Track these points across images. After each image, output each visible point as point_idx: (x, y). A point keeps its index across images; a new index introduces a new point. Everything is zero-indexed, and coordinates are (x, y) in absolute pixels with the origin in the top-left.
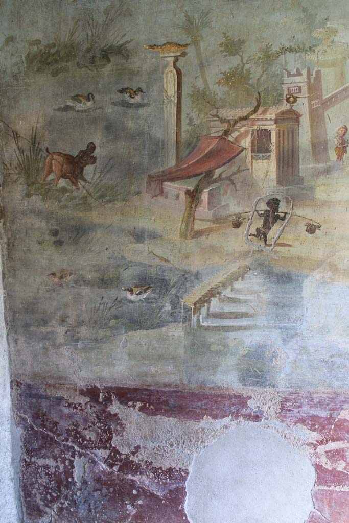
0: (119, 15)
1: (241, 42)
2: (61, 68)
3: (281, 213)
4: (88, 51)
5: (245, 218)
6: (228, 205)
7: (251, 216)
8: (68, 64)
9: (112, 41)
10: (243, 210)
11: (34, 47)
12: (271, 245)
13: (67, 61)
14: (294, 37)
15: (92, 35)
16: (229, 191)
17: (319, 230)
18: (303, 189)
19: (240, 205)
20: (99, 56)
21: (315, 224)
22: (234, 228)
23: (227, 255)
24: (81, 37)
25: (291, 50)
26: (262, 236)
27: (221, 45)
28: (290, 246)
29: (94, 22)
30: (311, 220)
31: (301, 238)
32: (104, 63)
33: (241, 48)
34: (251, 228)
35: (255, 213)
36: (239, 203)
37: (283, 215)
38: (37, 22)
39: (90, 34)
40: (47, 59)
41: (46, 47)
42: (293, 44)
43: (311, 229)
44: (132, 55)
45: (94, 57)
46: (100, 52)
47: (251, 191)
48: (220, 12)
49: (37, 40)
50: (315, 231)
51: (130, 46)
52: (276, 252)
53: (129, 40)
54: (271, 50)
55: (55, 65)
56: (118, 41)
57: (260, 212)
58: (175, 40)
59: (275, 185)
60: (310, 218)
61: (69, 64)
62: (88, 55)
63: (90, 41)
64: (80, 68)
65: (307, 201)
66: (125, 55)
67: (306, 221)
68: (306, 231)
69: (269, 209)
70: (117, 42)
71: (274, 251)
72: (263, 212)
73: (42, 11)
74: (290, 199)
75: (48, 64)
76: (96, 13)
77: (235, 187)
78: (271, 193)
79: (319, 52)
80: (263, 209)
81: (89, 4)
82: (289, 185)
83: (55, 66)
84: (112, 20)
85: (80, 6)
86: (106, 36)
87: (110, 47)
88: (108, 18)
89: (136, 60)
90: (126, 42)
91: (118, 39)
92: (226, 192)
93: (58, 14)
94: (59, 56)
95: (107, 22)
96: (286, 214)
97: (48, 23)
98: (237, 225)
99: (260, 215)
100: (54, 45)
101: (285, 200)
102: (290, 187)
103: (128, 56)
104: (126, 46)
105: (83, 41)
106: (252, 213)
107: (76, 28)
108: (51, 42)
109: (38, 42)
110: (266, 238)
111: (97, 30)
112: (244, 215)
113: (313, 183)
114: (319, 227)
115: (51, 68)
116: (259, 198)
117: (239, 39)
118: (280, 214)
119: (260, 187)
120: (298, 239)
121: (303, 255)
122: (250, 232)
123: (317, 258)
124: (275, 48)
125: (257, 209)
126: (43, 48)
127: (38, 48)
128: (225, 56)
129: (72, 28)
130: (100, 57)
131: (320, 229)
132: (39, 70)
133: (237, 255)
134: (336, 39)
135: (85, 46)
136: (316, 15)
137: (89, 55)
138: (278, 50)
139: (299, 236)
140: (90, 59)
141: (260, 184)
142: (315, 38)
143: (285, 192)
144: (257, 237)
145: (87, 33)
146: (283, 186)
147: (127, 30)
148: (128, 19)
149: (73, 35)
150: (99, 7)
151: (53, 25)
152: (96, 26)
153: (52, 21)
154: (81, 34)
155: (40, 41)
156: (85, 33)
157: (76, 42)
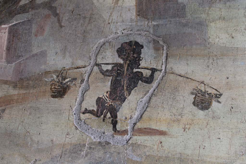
3: (145, 68)
5: (75, 79)
6: (43, 54)
7: (87, 75)
10: (73, 64)
12: (125, 132)
16: (47, 29)
17: (219, 102)
18: (185, 25)
19: (67, 54)
21: (210, 91)
22: (54, 97)
23: (40, 151)
26: (109, 115)
28: (162, 133)
30: (203, 83)
31: (184, 118)
34: (87, 98)
35: (96, 68)
36: (64, 50)
37: (149, 73)
43: (202, 102)
47: (89, 28)
50: (210, 104)
52: (135, 146)
57: (105, 68)
59: (133, 17)
60: (201, 79)
65: (194, 47)
67: (193, 85)
68: (194, 103)
69: (122, 62)
71: (132, 144)
72: (109, 67)
74: (161, 43)
77: (59, 21)
78: (125, 32)
80: (110, 62)
82: (160, 19)
92: (41, 29)
96: (154, 70)
98: (60, 91)
99: (104, 73)
101: (151, 45)
102: (161, 22)
106: (89, 69)
110: (116, 117)
112: (72, 73)
113: (204, 16)
114: (218, 96)
116: (102, 40)
118: (142, 70)
119: (104, 21)
120: (178, 121)
121: (189, 152)
122: (85, 105)
123: (217, 158)
125: (99, 61)
131: (219, 100)
133: (57, 152)
139: (181, 115)
141: (106, 16)
143: (152, 31)
144: (98, 116)
146: (148, 19)
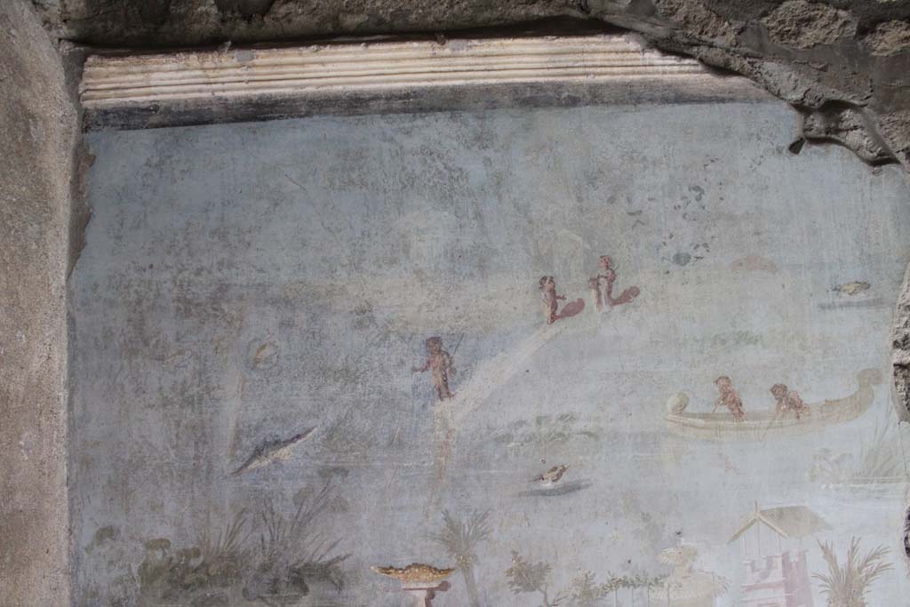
0: (323, 507)
1: (543, 569)
2: (212, 596)
4: (265, 568)
8: (225, 590)
9: (311, 554)
11: (157, 552)
13: (225, 585)
14: (629, 562)
15: (272, 540)
20: (286, 579)
24: (249, 542)
25: (625, 583)
27: (510, 572)
29: (274, 517)
32: (296, 594)
33: (544, 579)
38: (162, 505)
39: (267, 538)
40: (182, 578)
41: (180, 554)
42: (628, 574)
44: (349, 583)
45: (276, 581)
46: (287, 572)
48: (505, 514)
49: (162, 540)
51: (345, 566)
53: (343, 554)
54: (594, 583)
55: (199, 590)
56: (322, 556)
58: (428, 560)
61: (228, 591)
62: (265, 576)
63: (267, 551)
64: (249, 600)
66: (336, 581)
70: (320, 559)
73: (172, 485)
75: (187, 587)
76: (278, 500)
79: (669, 586)
81: (265, 483)
83: (199, 592)
84: (309, 516)
85: (247, 484)
86: (299, 544)
87: (306, 565)
88: (303, 511)
89: (357, 591)
90: (338, 557)
91: (322, 551)
93: (205, 495)
94: (208, 575)
95: (299, 520)
97: (183, 510)
100: (197, 553)
103: (341, 583)
104: (338, 565)
105: (255, 549)
107: (241, 525)
108: (191, 546)
109: (163, 544)
111: (282, 533)
115: (191, 595)
117: (541, 563)
124: (600, 580)
126: (174, 555)
127: (164, 554)
128: (518, 591)
129: (232, 524)
130: (288, 583)
132: (165, 597)
134: (696, 566)
135: (258, 560)
136: (664, 526)
137: (267, 577)
138: (605, 582)
140: (269, 584)
142: (663, 564)
145: (262, 535)
147: (339, 536)
148: (339, 516)
149: (234, 536)
150: (283, 489)
151: (194, 515)
152: (279, 523)
153: (191, 505)
154: (251, 536)
155: (168, 541)
156: (257, 535)
157: (242, 550)
